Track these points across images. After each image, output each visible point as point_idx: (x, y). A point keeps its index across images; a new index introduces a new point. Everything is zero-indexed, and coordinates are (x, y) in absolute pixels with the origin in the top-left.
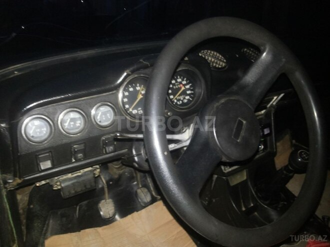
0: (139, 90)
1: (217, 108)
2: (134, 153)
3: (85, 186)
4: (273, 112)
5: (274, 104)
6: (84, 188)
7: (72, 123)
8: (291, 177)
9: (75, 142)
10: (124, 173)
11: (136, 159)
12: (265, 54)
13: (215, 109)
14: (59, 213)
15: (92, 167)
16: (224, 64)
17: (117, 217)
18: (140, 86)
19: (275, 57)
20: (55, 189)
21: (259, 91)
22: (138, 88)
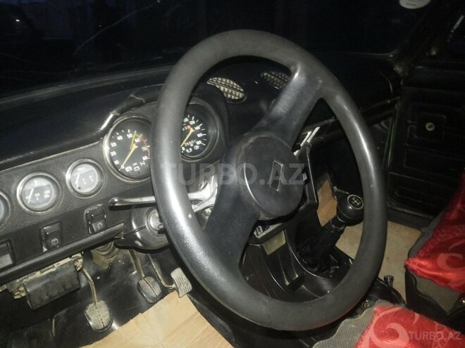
0: (131, 139)
1: (246, 150)
2: (135, 226)
3: (64, 286)
4: (308, 152)
5: (308, 141)
6: (63, 290)
7: (37, 195)
8: (342, 232)
9: (46, 222)
10: (117, 260)
11: (138, 234)
12: (296, 75)
13: (243, 152)
14: (25, 334)
15: (70, 257)
16: (241, 95)
17: (114, 325)
18: (132, 132)
19: (310, 78)
20: (16, 297)
21: (295, 123)
22: (130, 136)
